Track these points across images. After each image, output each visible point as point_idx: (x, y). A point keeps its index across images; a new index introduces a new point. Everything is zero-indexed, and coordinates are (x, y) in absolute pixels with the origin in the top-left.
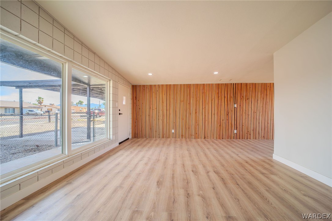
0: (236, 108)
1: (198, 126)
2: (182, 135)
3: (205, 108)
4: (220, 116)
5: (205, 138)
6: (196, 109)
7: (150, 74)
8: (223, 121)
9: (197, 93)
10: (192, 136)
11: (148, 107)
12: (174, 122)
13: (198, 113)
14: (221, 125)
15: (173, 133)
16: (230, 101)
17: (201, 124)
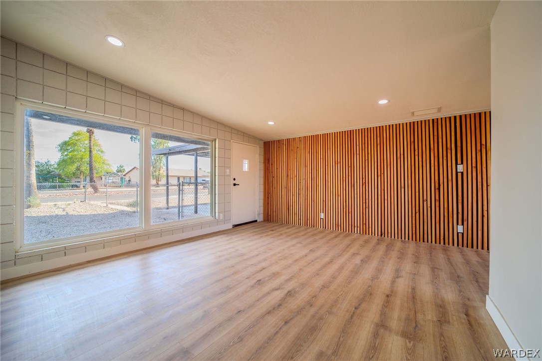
0: (462, 173)
1: (367, 210)
2: (337, 223)
3: (382, 175)
4: (417, 190)
5: (383, 236)
6: (364, 177)
7: (271, 123)
8: (425, 203)
9: (366, 146)
10: (356, 228)
11: (285, 174)
12: (324, 200)
13: (367, 185)
14: (421, 211)
15: (322, 220)
16: (445, 158)
17: (375, 207)
